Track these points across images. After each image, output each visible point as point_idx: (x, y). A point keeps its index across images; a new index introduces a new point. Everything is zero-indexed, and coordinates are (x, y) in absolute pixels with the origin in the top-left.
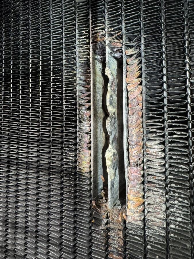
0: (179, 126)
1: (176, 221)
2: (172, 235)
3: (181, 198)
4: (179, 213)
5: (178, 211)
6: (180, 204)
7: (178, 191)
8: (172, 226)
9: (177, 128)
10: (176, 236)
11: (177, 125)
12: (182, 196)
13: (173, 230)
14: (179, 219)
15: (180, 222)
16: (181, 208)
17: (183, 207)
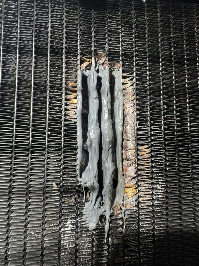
0: (159, 135)
1: (158, 198)
2: (156, 208)
3: (161, 182)
4: (160, 192)
5: (159, 191)
6: (160, 186)
7: (160, 177)
8: (156, 202)
9: (158, 137)
10: (159, 208)
11: (158, 134)
12: (162, 180)
13: (157, 205)
14: (160, 196)
15: (160, 198)
16: (161, 188)
17: (162, 187)
